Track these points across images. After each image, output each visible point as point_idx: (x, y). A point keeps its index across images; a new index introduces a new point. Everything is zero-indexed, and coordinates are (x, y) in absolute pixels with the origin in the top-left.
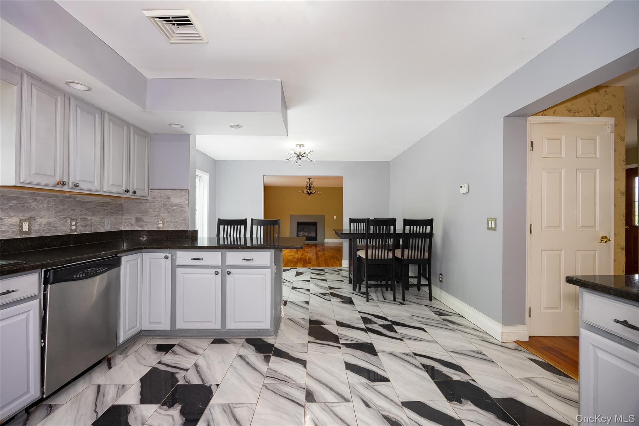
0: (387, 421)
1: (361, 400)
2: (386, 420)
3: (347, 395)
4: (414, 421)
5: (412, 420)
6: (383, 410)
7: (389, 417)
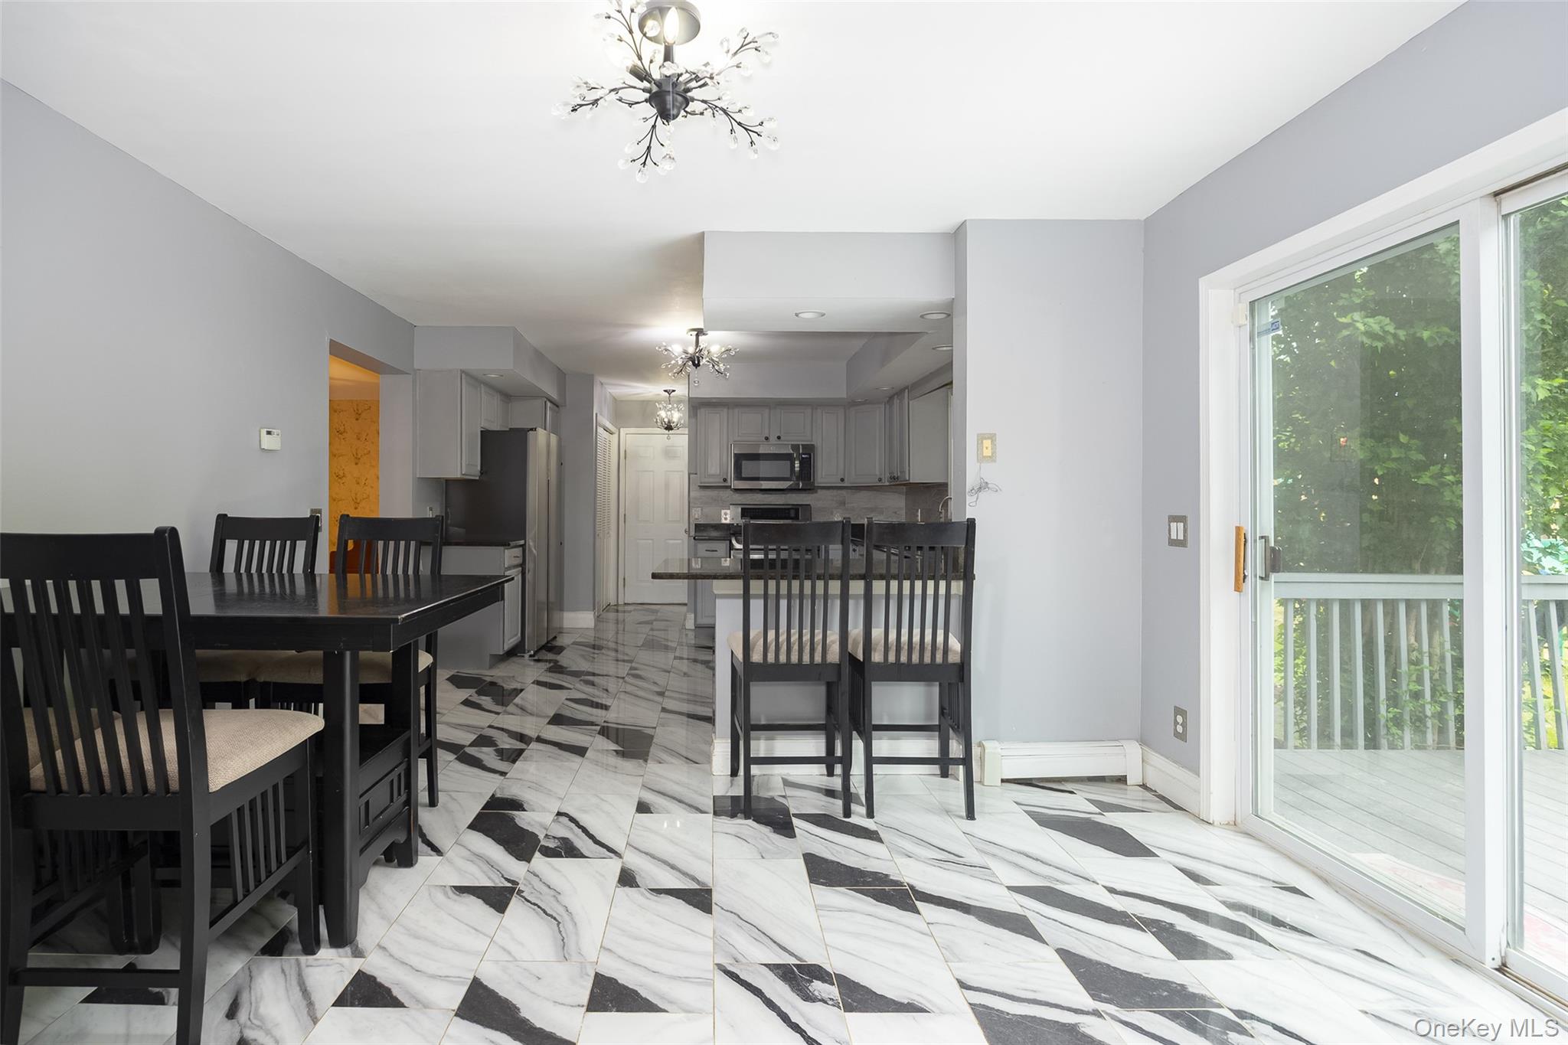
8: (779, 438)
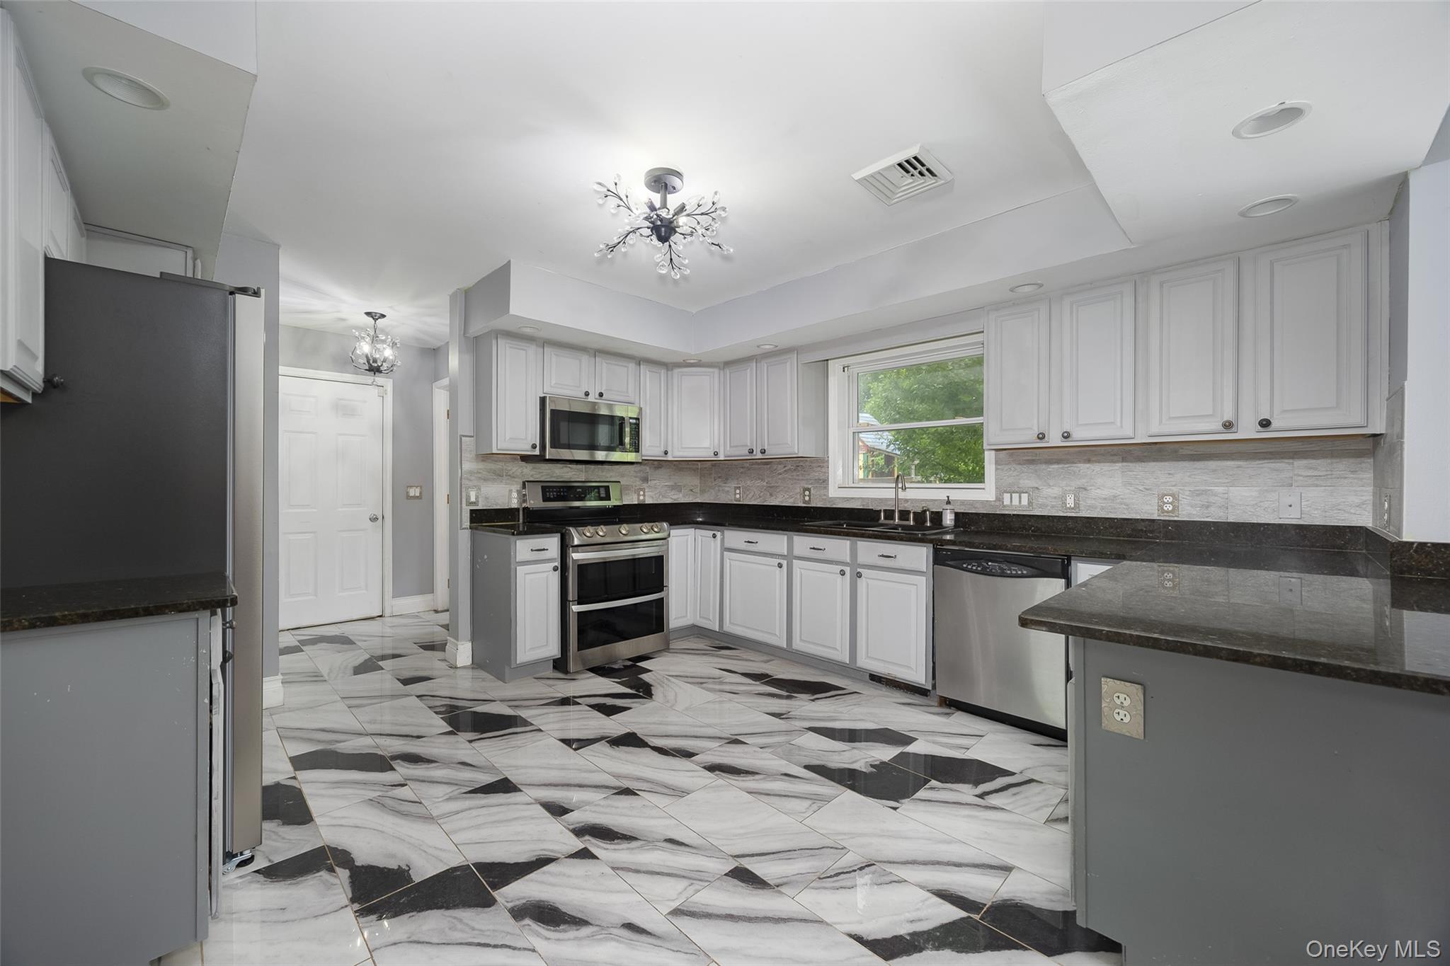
0: (575, 918)
1: (650, 931)
2: (579, 918)
3: (686, 924)
4: (520, 949)
5: (525, 949)
6: (593, 936)
7: (575, 928)
8: (601, 395)
